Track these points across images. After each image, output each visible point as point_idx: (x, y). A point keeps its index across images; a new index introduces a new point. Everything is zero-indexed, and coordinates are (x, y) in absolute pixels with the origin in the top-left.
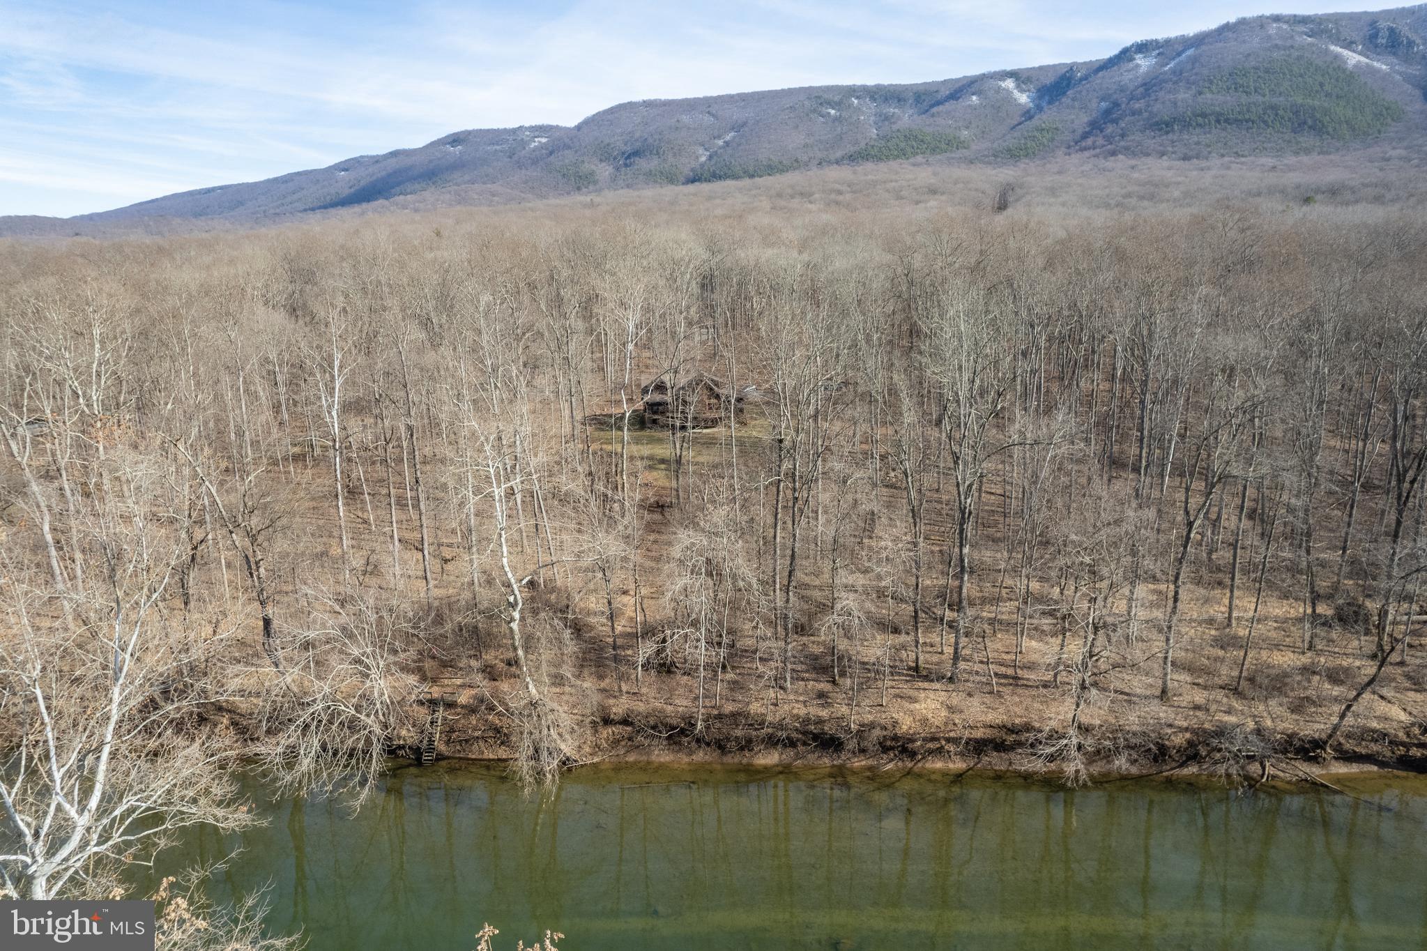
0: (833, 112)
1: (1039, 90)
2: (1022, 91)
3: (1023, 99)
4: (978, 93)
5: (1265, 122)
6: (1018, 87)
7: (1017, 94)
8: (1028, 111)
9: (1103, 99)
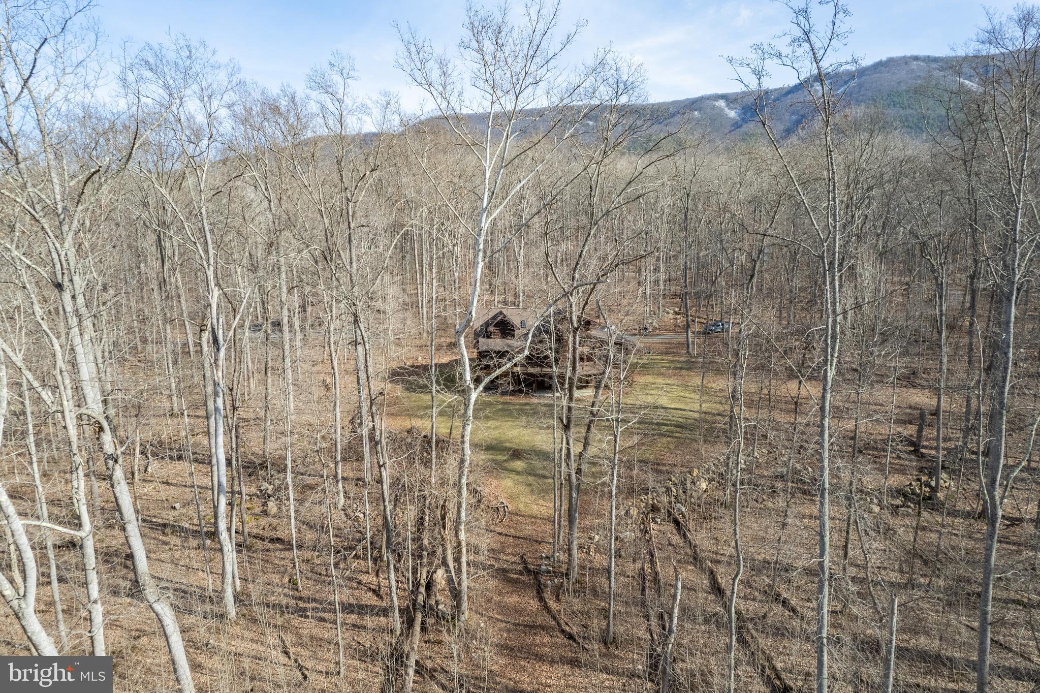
0: (591, 123)
1: (743, 108)
2: (731, 109)
3: (732, 114)
4: (700, 109)
5: (920, 128)
6: (728, 105)
7: (727, 110)
8: (736, 123)
9: (793, 113)
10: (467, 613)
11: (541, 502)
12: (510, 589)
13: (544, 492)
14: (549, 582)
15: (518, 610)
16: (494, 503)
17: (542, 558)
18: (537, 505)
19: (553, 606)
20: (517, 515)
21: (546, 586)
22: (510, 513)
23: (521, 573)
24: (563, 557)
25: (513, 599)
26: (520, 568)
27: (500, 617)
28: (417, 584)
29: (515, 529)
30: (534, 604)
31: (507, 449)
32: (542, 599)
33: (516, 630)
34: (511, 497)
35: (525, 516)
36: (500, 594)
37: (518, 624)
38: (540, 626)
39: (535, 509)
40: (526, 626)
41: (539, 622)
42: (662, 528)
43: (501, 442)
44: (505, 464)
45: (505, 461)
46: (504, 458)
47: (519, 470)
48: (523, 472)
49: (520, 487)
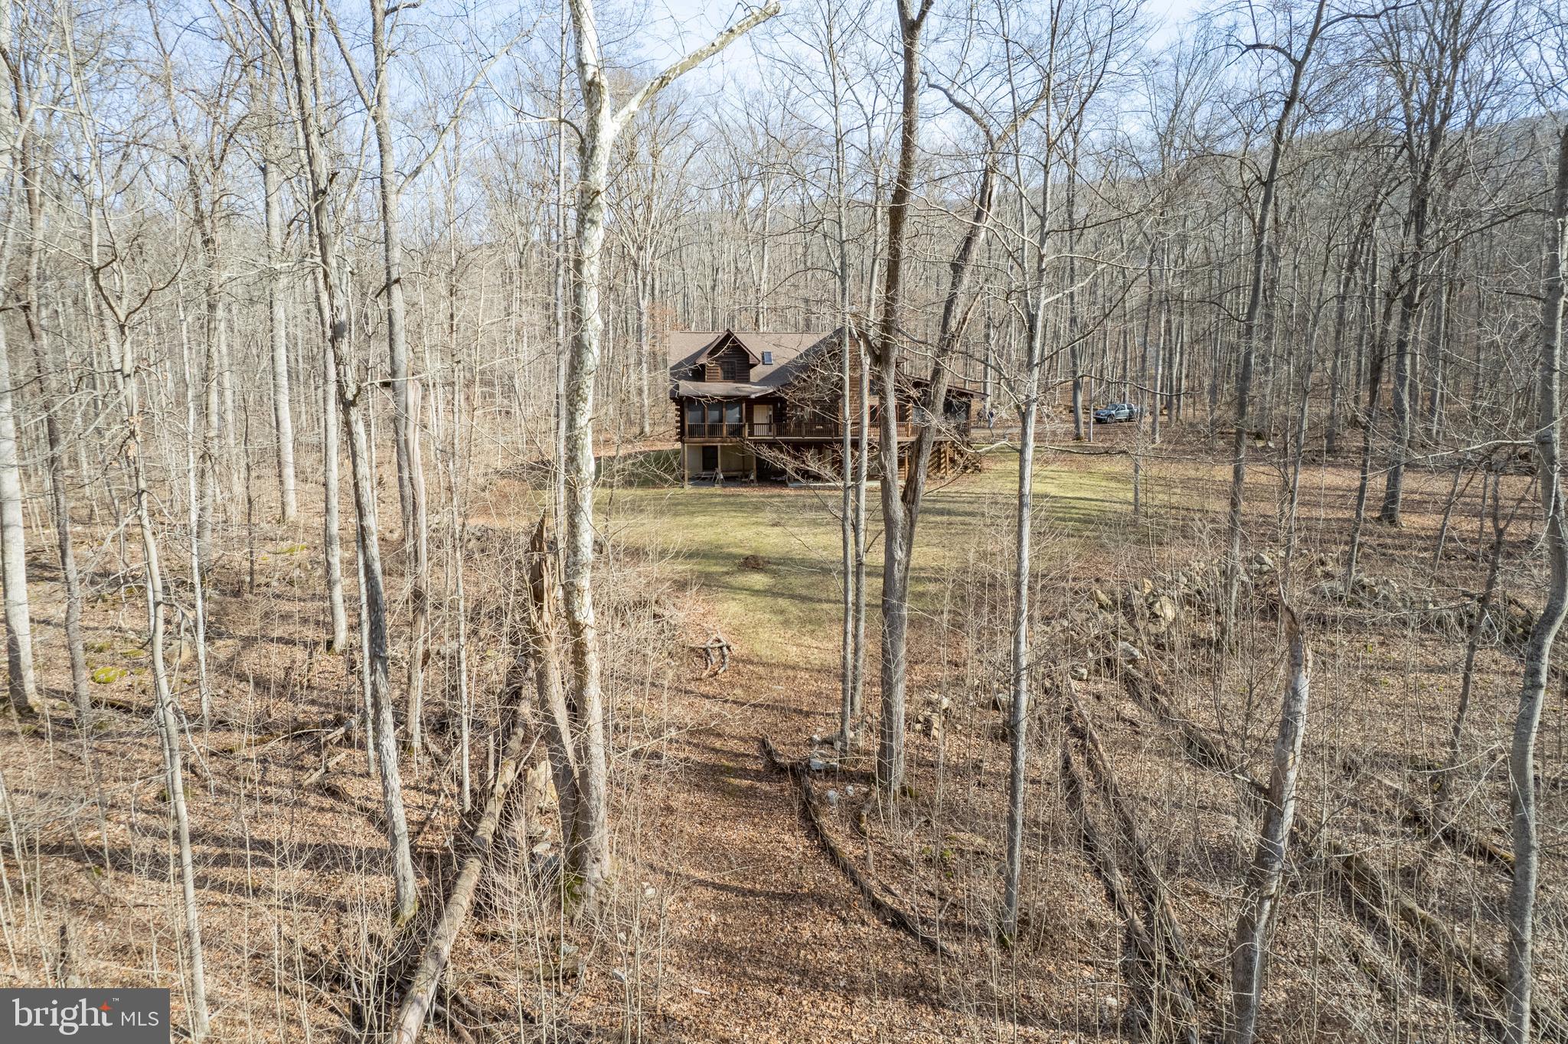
10: (607, 860)
11: (807, 640)
12: (731, 811)
13: (812, 623)
14: (831, 793)
15: (751, 859)
16: (699, 642)
17: (811, 743)
18: (798, 645)
19: (849, 849)
20: (751, 663)
21: (824, 801)
22: (733, 659)
23: (758, 776)
24: (867, 741)
25: (740, 834)
26: (760, 765)
27: (700, 875)
28: (481, 796)
29: (747, 688)
30: (796, 843)
31: (730, 557)
32: (814, 831)
33: (745, 907)
34: (737, 631)
35: (770, 665)
36: (706, 819)
37: (752, 892)
38: (811, 894)
39: (793, 653)
40: (774, 896)
41: (809, 886)
42: (1091, 687)
43: (719, 547)
44: (727, 579)
45: (727, 573)
46: (725, 569)
47: (757, 587)
48: (765, 591)
49: (759, 615)
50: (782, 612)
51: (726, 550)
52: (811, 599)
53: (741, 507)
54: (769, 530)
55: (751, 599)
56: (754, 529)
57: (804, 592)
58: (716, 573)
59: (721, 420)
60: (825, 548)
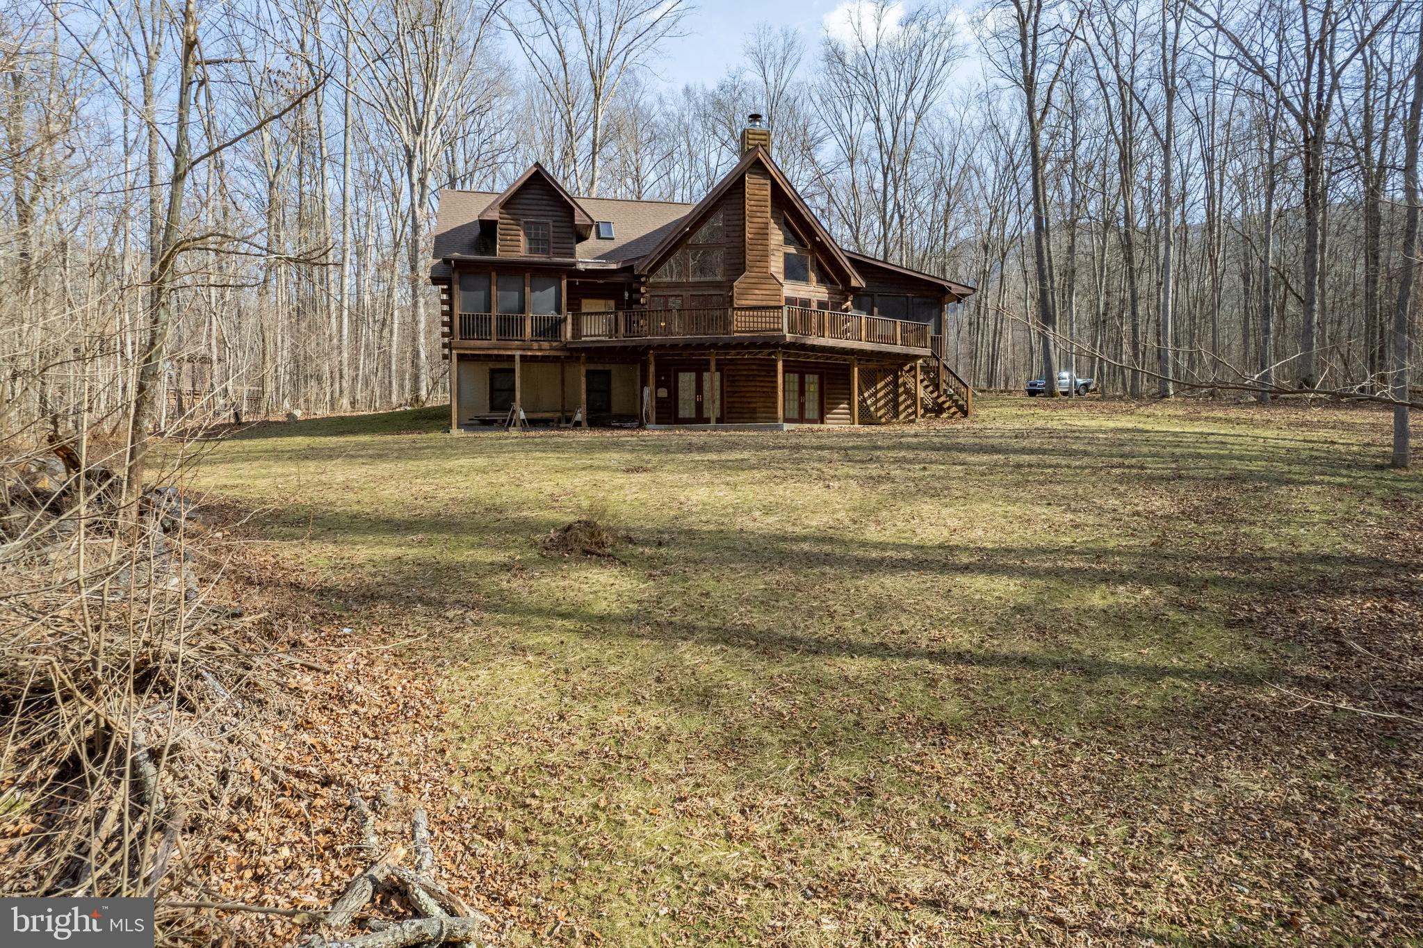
44: (504, 582)
45: (506, 567)
46: (500, 557)
47: (601, 607)
48: (629, 619)
49: (615, 714)
50: (705, 698)
51: (513, 515)
52: (793, 644)
53: (557, 448)
54: (621, 479)
55: (580, 650)
56: (587, 476)
57: (759, 620)
58: (475, 565)
59: (522, 310)
60: (767, 510)
